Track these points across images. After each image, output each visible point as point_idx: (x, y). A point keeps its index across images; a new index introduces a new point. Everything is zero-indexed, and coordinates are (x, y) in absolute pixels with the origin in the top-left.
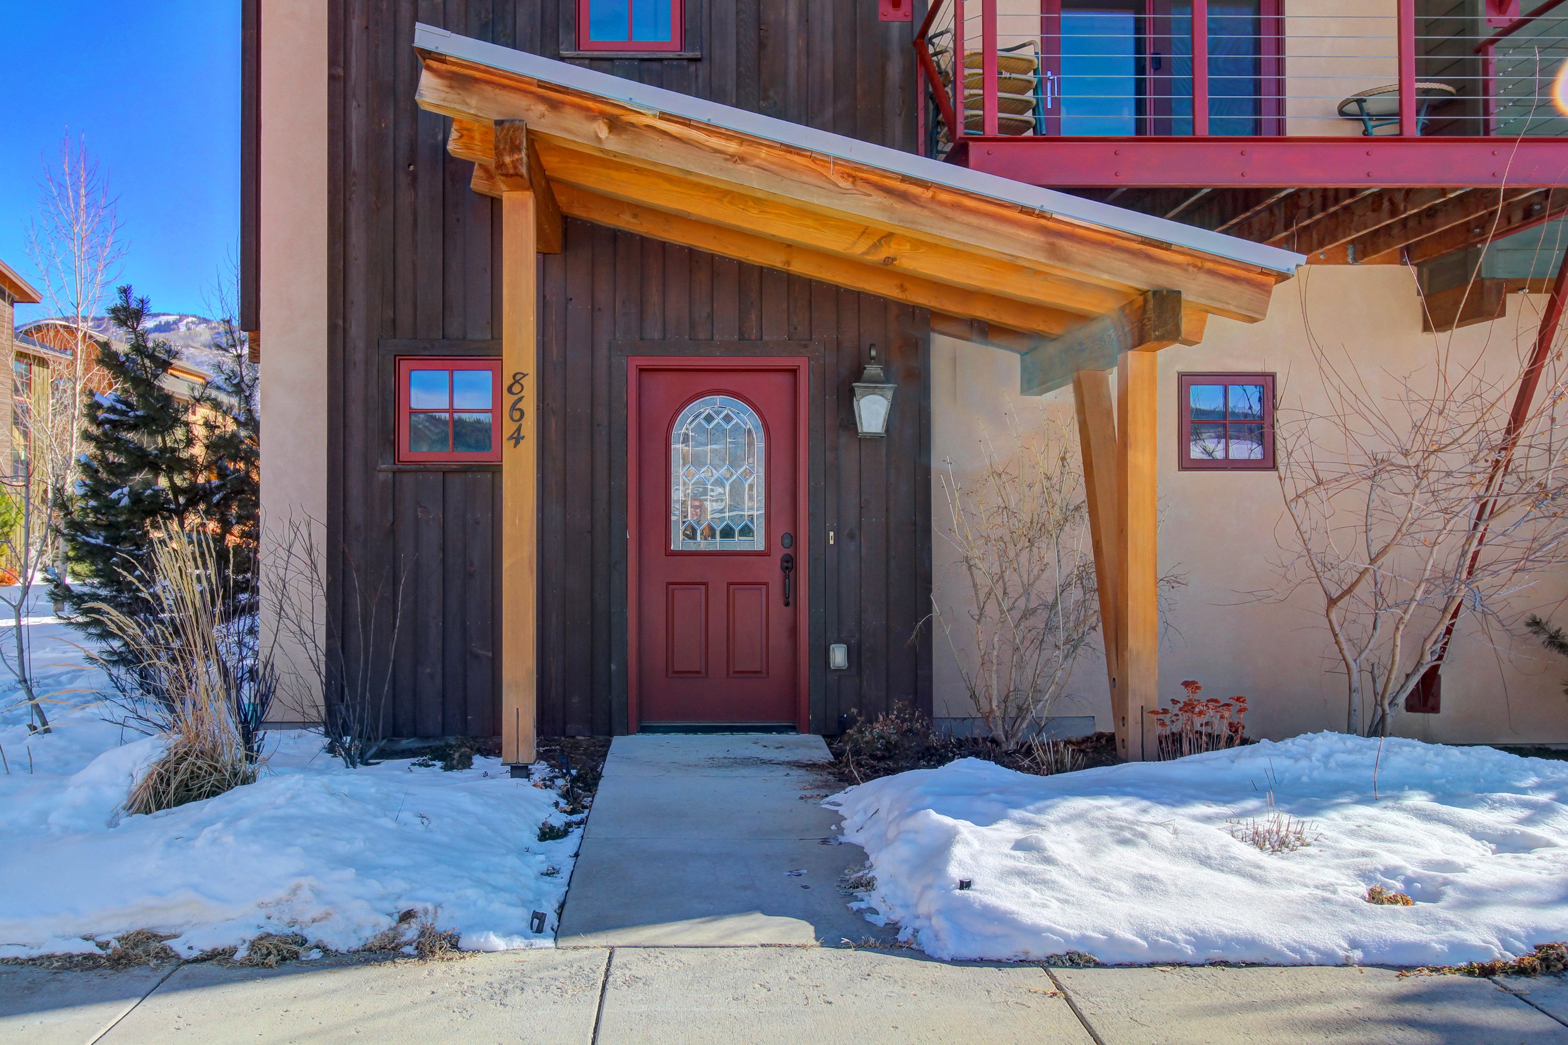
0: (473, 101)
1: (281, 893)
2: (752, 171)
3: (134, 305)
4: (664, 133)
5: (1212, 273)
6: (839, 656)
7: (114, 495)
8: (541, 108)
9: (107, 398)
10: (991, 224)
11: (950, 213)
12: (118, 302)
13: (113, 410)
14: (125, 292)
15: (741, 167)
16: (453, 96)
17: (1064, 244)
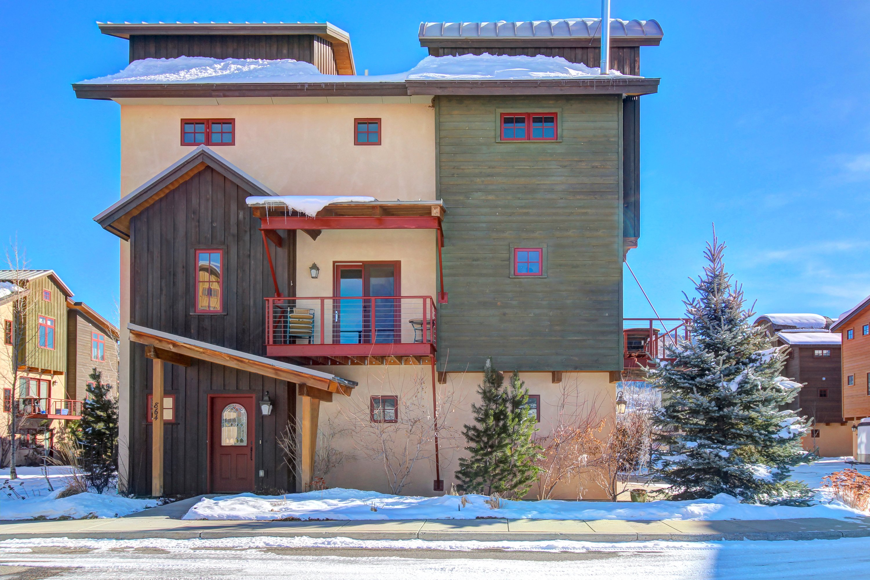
0: (142, 340)
1: (68, 509)
2: (206, 356)
3: (97, 374)
4: (185, 347)
5: (314, 379)
6: (262, 473)
7: (87, 430)
8: (157, 342)
9: (90, 401)
10: (262, 368)
11: (252, 365)
12: (92, 372)
13: (91, 404)
14: (95, 370)
15: (203, 355)
16: (137, 339)
17: (279, 372)
